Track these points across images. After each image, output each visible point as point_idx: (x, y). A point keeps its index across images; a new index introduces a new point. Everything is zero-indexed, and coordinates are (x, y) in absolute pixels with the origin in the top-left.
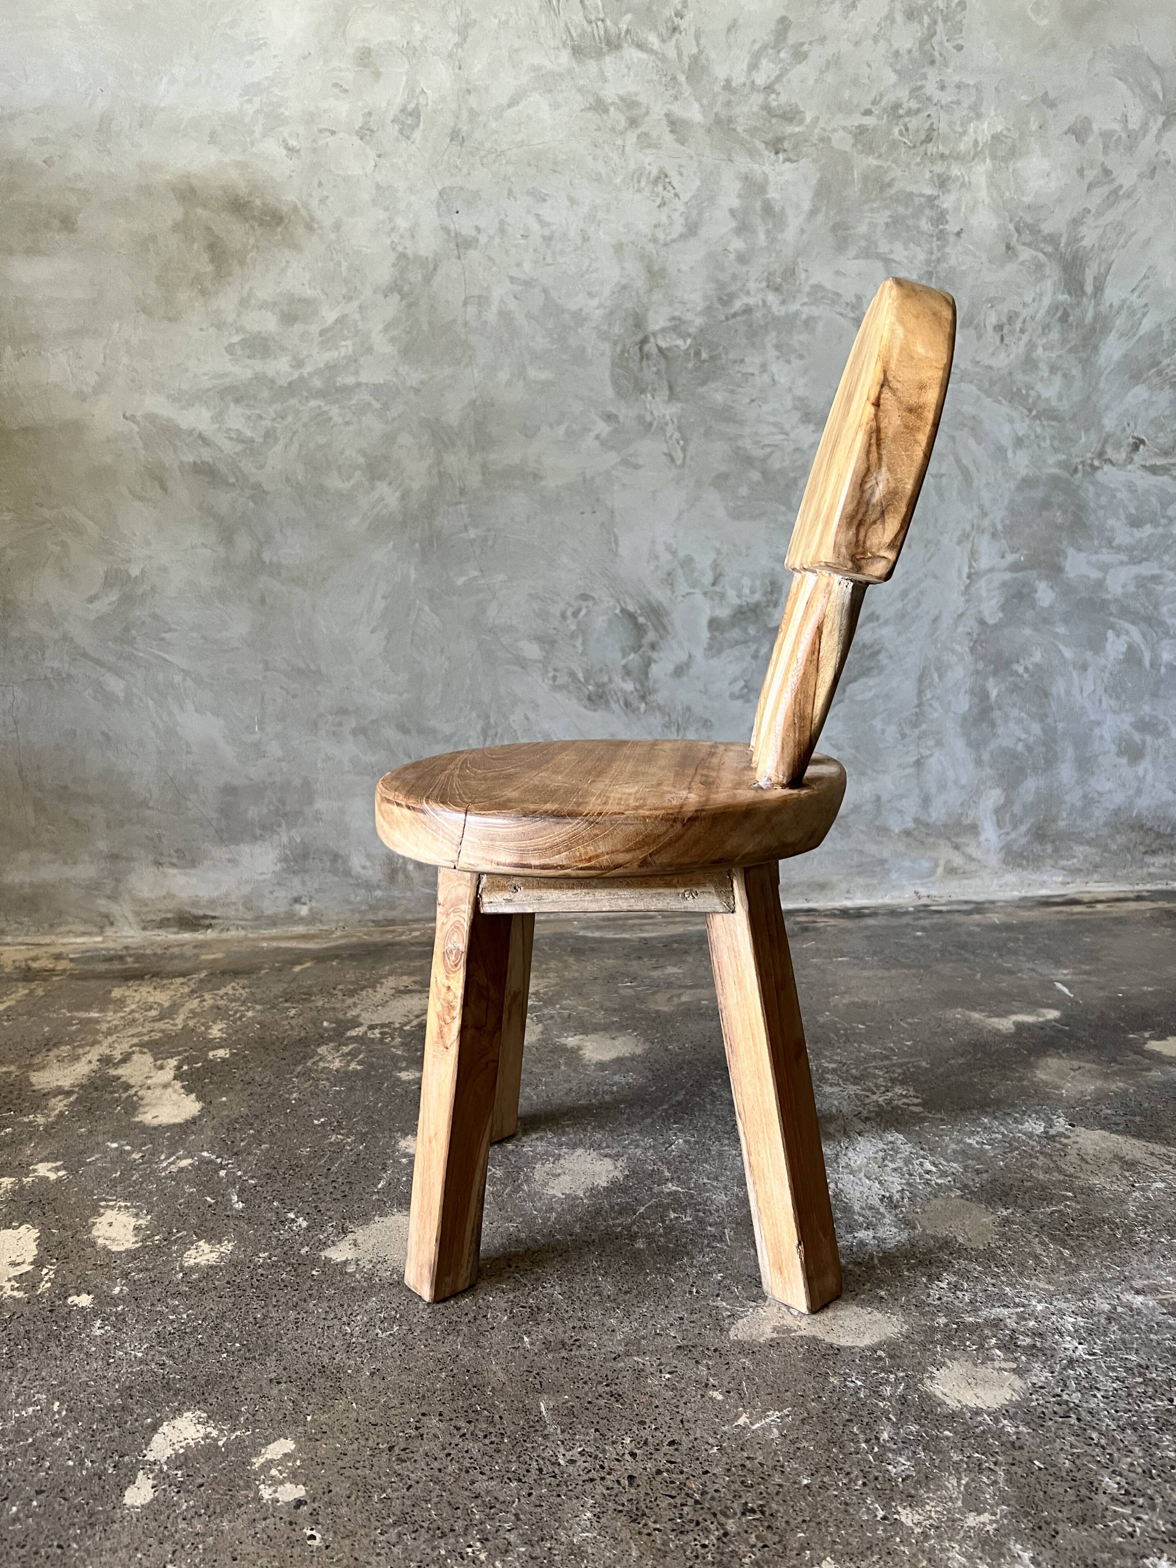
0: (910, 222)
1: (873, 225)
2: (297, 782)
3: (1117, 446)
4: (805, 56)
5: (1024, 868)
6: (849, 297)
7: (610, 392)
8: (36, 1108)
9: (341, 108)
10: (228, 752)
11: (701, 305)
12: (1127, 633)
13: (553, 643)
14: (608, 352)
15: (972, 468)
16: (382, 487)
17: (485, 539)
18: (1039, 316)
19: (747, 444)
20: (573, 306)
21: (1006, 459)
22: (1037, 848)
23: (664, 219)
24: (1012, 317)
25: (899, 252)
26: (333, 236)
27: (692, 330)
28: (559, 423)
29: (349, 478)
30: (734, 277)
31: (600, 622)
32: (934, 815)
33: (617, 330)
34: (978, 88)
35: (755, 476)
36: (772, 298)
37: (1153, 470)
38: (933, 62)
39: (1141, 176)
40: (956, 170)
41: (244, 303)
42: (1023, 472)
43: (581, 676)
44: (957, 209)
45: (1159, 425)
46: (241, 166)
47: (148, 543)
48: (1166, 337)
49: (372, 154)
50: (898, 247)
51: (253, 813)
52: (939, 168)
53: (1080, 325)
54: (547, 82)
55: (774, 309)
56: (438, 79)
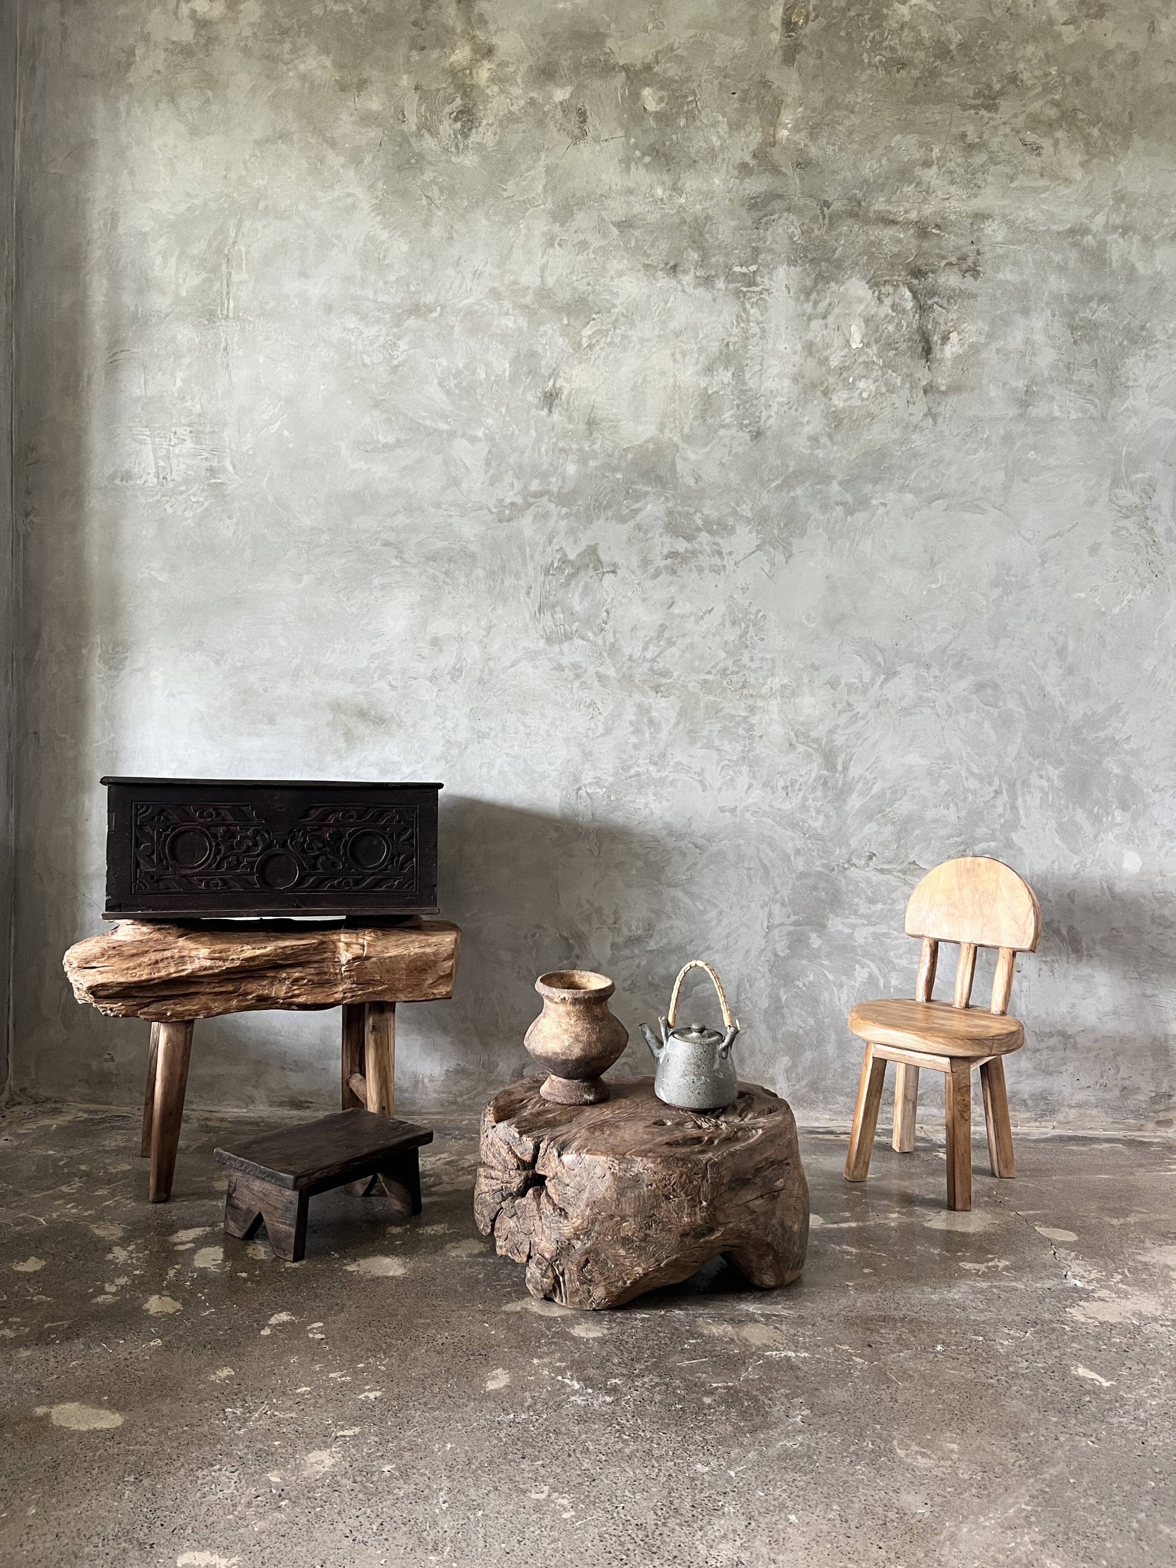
0: (733, 730)
1: (711, 731)
3: (859, 857)
4: (674, 643)
5: (805, 1108)
6: (698, 770)
9: (421, 667)
11: (612, 771)
12: (869, 967)
14: (559, 794)
15: (769, 865)
17: (484, 892)
18: (809, 782)
20: (540, 770)
21: (790, 861)
22: (813, 1095)
23: (593, 725)
24: (793, 782)
25: (726, 746)
26: (411, 730)
27: (606, 784)
30: (631, 757)
31: (547, 943)
32: (747, 1070)
33: (564, 783)
34: (773, 660)
35: (640, 864)
36: (652, 768)
37: (882, 871)
38: (747, 647)
39: (871, 707)
40: (760, 703)
42: (801, 869)
43: (534, 972)
44: (760, 723)
45: (884, 845)
46: (366, 694)
48: (888, 796)
49: (436, 689)
50: (726, 742)
52: (750, 702)
53: (834, 788)
54: (532, 655)
55: (653, 774)
56: (474, 652)
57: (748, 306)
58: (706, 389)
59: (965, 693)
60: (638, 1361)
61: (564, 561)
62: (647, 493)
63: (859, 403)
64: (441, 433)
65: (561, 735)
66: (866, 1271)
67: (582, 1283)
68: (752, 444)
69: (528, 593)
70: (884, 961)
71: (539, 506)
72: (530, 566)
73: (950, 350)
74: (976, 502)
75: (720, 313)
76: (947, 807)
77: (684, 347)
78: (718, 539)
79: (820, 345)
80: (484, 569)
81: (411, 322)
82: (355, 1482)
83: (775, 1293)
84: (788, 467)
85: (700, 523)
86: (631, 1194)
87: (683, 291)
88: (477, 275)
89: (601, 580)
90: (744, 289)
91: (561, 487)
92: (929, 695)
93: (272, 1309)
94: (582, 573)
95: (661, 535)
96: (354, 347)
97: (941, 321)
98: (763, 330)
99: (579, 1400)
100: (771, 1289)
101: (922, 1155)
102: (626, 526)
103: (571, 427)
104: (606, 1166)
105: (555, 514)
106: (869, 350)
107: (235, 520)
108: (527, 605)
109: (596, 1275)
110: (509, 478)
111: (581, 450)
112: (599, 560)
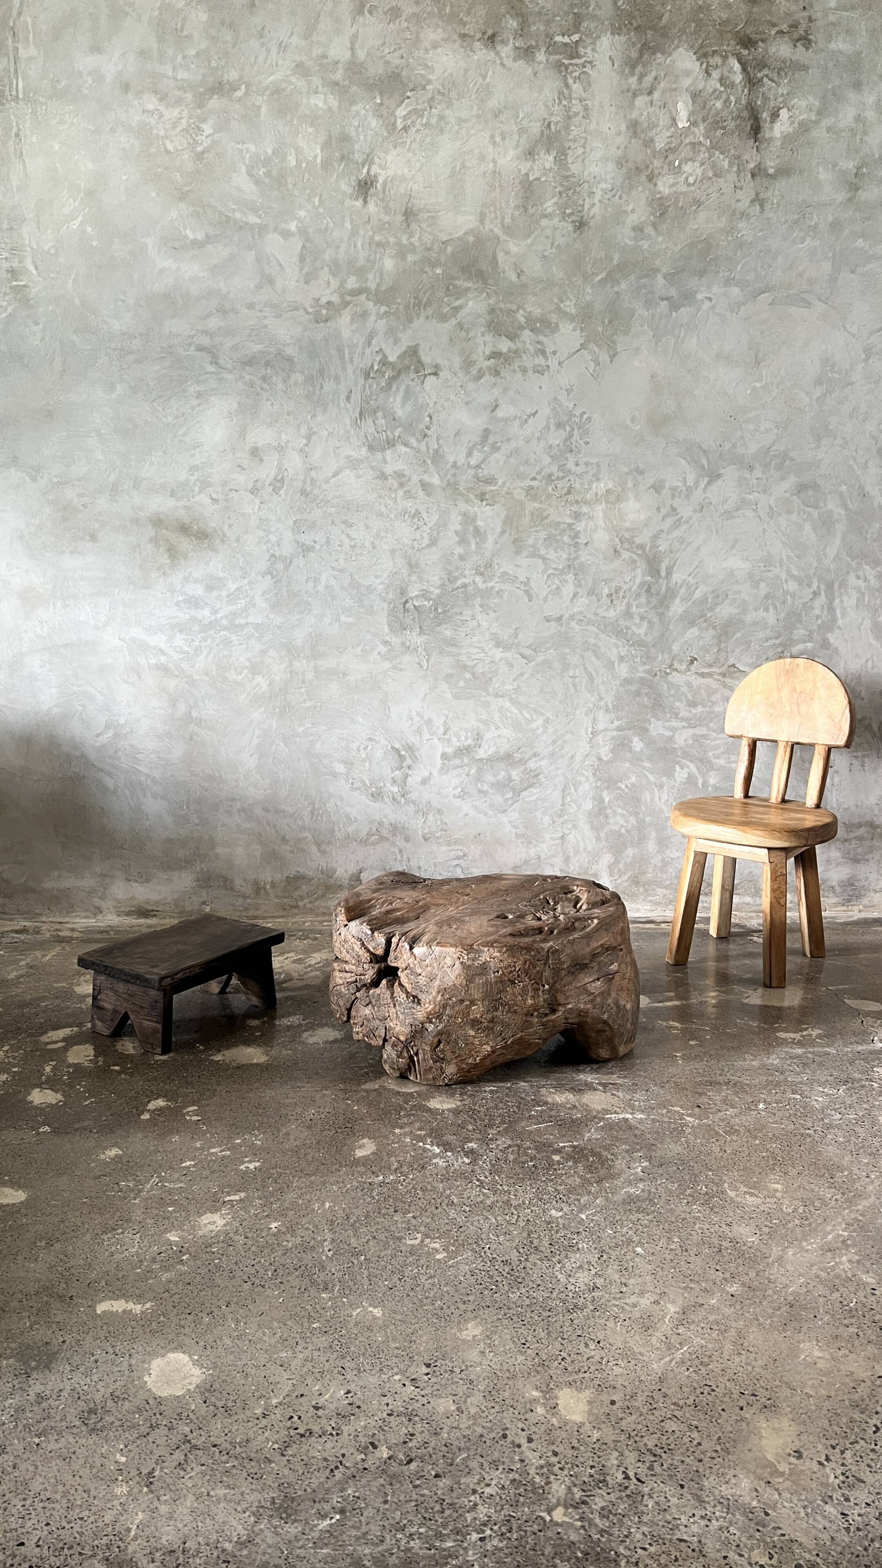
0: (558, 538)
1: (537, 539)
2: (206, 837)
3: (681, 662)
4: (499, 449)
6: (524, 579)
7: (386, 629)
8: (81, 1002)
9: (241, 478)
10: (169, 820)
11: (439, 583)
12: (688, 767)
13: (352, 764)
14: (386, 608)
15: (594, 674)
16: (259, 679)
17: (315, 707)
18: (634, 589)
19: (463, 658)
20: (367, 584)
21: (614, 668)
22: (634, 889)
23: (418, 536)
24: (618, 589)
25: (552, 555)
26: (235, 545)
27: (433, 596)
28: (358, 645)
29: (241, 673)
30: (457, 568)
31: (379, 753)
33: (391, 596)
34: (598, 465)
35: (468, 676)
36: (478, 579)
37: (703, 675)
38: (571, 451)
39: (695, 511)
40: (585, 509)
41: (186, 579)
42: (624, 675)
43: (368, 783)
44: (585, 530)
45: (705, 649)
46: (187, 508)
47: (130, 706)
48: (710, 600)
49: (258, 502)
50: (551, 551)
51: (181, 853)
52: (575, 508)
53: (658, 594)
54: (354, 464)
55: (480, 585)
56: (294, 463)
57: (570, 81)
58: (527, 175)
59: (787, 495)
60: (491, 1127)
61: (384, 362)
62: (468, 289)
63: (684, 189)
64: (251, 227)
65: (386, 547)
66: (692, 1043)
67: (435, 1062)
68: (575, 235)
69: (348, 398)
70: (703, 762)
71: (356, 305)
72: (350, 370)
73: (780, 129)
74: (802, 295)
75: (541, 89)
76: (767, 610)
77: (504, 128)
78: (542, 338)
79: (645, 125)
80: (302, 373)
81: (214, 102)
82: (246, 1238)
83: (610, 1065)
84: (612, 260)
85: (523, 320)
86: (479, 981)
87: (502, 64)
88: (282, 47)
89: (423, 382)
90: (566, 62)
91: (378, 285)
92: (752, 497)
93: (148, 1096)
94: (403, 376)
95: (483, 335)
96: (155, 132)
97: (771, 97)
98: (586, 109)
99: (441, 1162)
100: (606, 1061)
101: (737, 939)
102: (446, 325)
103: (387, 218)
104: (456, 956)
105: (374, 313)
106: (696, 130)
107: (41, 326)
108: (348, 411)
109: (448, 1054)
110: (325, 274)
111: (398, 244)
112: (420, 361)
